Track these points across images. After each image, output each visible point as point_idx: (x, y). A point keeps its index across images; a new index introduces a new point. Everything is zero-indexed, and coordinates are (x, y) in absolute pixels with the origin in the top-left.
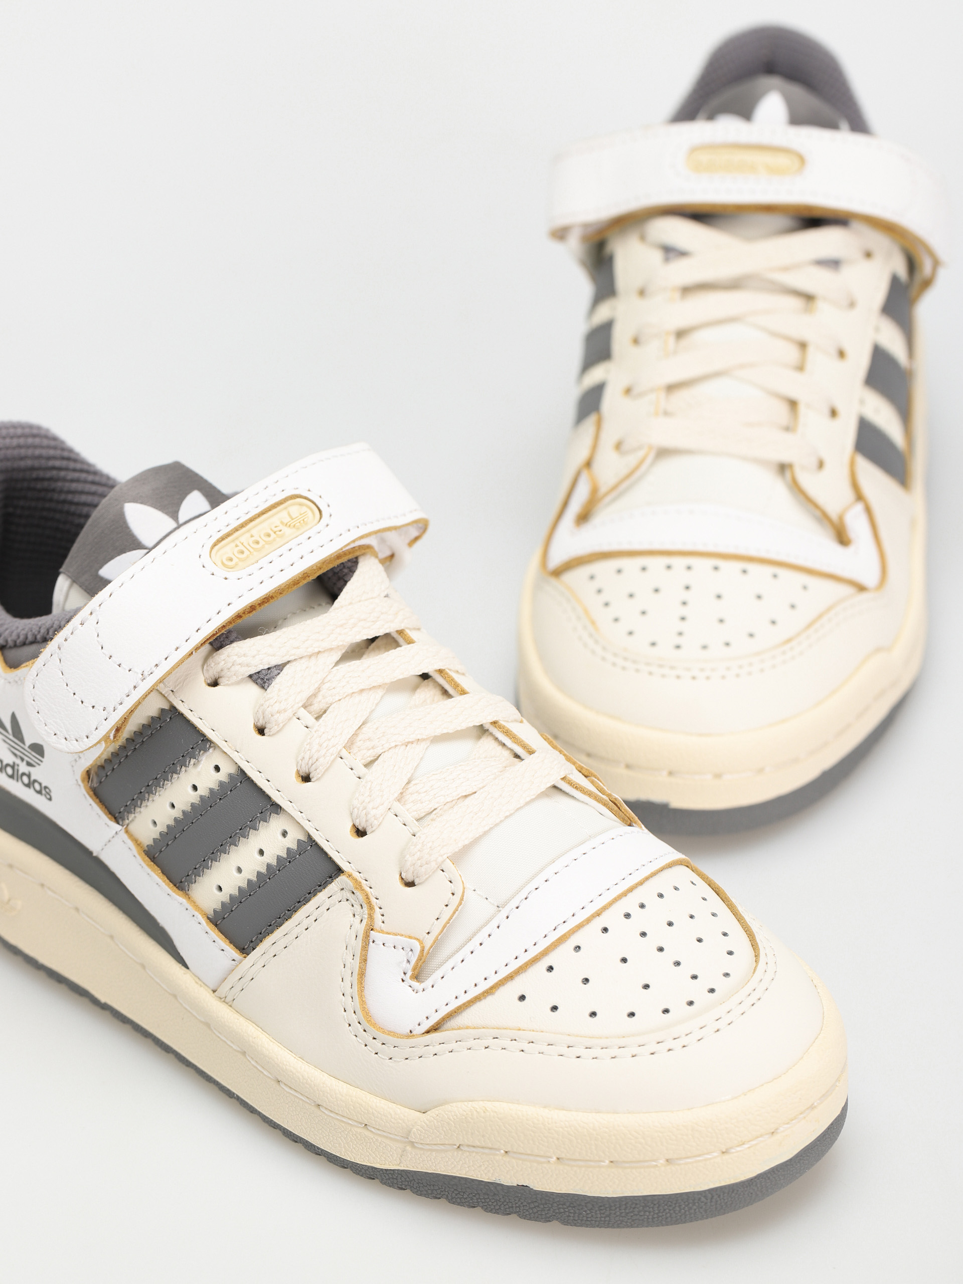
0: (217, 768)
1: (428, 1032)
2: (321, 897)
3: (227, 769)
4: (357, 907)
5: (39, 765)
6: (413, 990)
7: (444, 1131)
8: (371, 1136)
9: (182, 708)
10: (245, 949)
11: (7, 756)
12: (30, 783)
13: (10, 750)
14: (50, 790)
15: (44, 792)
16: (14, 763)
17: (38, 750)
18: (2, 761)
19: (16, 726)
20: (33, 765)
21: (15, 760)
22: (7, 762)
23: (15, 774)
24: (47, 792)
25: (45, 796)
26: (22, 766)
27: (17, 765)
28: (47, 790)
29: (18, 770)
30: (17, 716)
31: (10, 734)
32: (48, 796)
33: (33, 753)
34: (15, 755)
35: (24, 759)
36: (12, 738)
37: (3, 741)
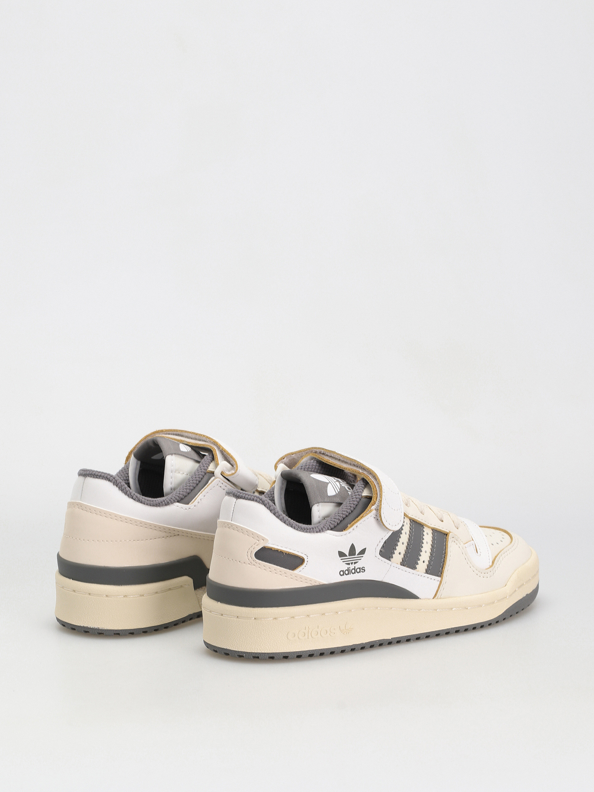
1: (492, 563)
2: (448, 544)
4: (457, 542)
5: (362, 557)
10: (440, 574)
11: (345, 567)
12: (355, 571)
13: (346, 564)
14: (364, 568)
15: (361, 570)
16: (348, 568)
17: (363, 552)
18: (343, 571)
19: (352, 549)
20: (357, 562)
21: (348, 566)
22: (345, 570)
23: (349, 572)
24: (362, 570)
25: (362, 571)
26: (352, 566)
27: (350, 568)
28: (363, 568)
29: (350, 570)
30: (354, 544)
31: (347, 556)
32: (363, 571)
33: (359, 556)
34: (349, 564)
35: (353, 563)
36: (348, 557)
37: (343, 562)
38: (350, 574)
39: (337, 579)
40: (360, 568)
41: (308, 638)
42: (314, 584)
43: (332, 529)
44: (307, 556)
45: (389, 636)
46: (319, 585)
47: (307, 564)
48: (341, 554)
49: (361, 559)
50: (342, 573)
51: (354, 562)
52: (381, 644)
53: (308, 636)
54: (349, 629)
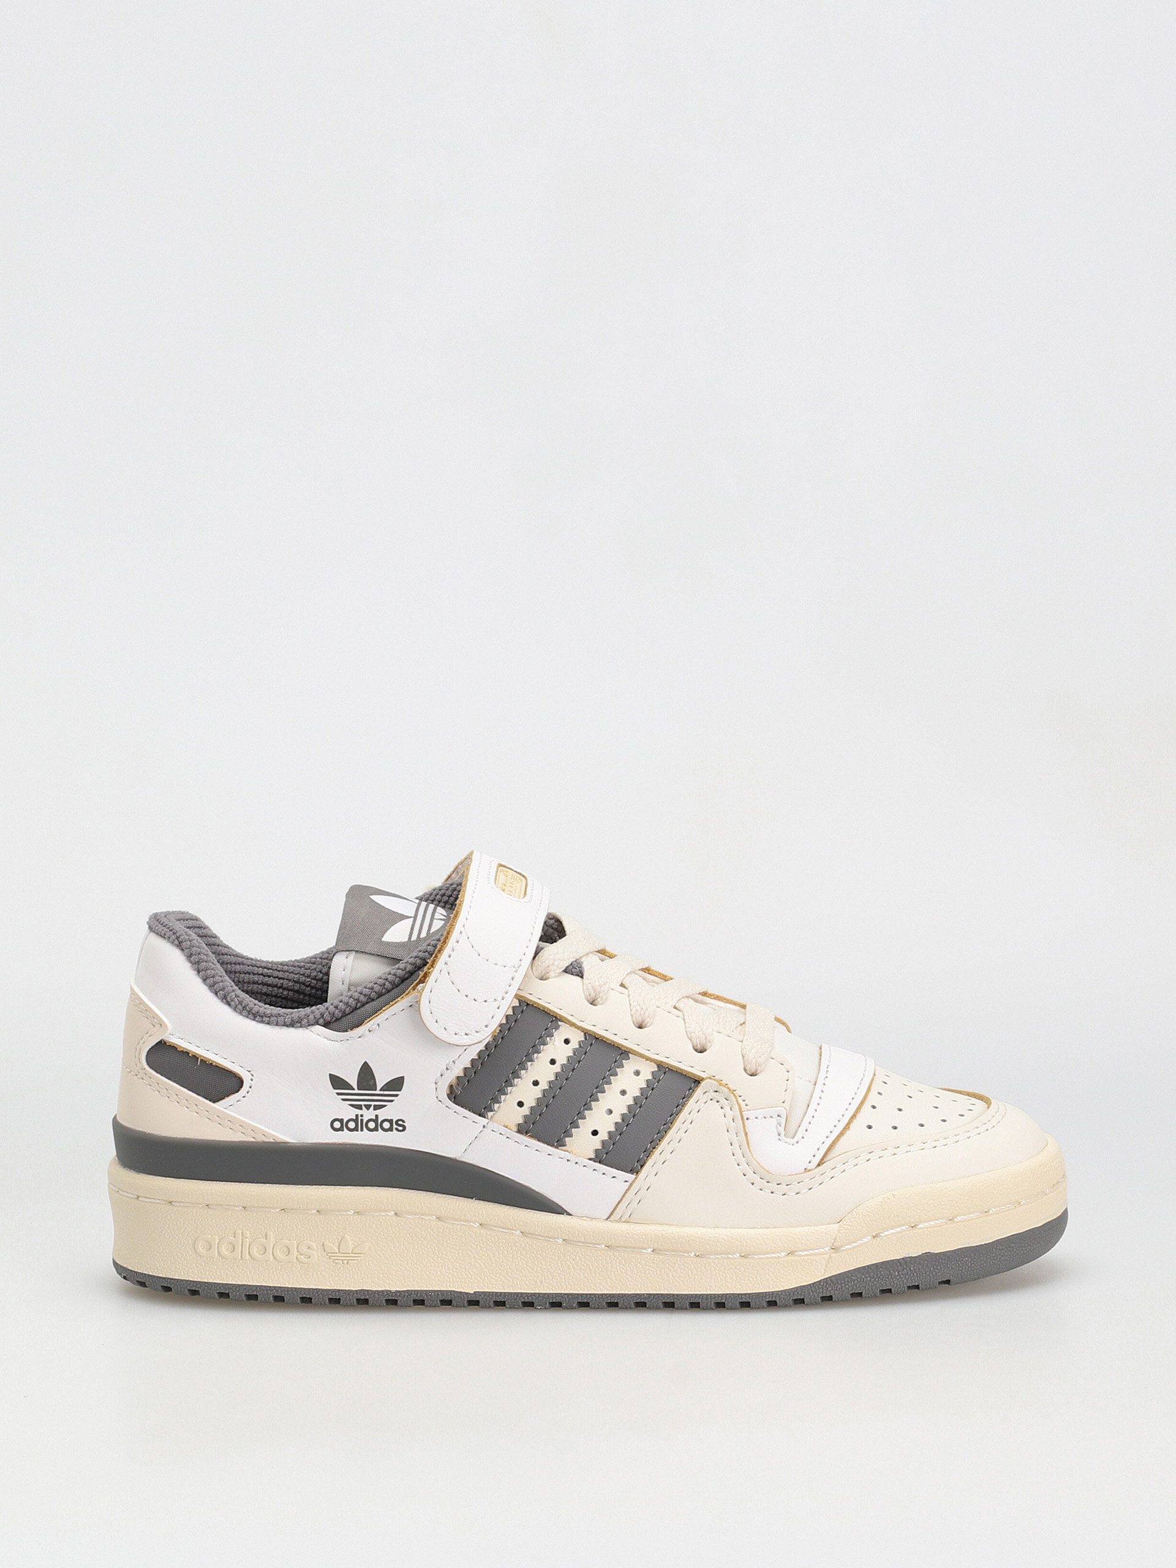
0: (567, 1041)
1: (819, 1165)
2: (691, 1104)
3: (577, 1038)
4: (723, 1101)
5: (397, 1096)
6: (793, 1145)
7: (866, 1224)
8: (798, 1258)
9: (533, 998)
10: (635, 1168)
11: (348, 1113)
12: (378, 1125)
13: (352, 1105)
14: (404, 1122)
15: (395, 1126)
16: (357, 1116)
17: (396, 1084)
18: (341, 1121)
19: (366, 1075)
20: (385, 1106)
21: (359, 1112)
22: (347, 1119)
23: (359, 1124)
24: (400, 1125)
25: (397, 1129)
26: (369, 1114)
27: (362, 1116)
28: (400, 1123)
29: (362, 1120)
30: (370, 1064)
31: (354, 1089)
32: (401, 1128)
33: (386, 1093)
34: (359, 1107)
35: (372, 1108)
36: (357, 1091)
37: (343, 1100)
38: (362, 1130)
39: (322, 1135)
40: (391, 1121)
41: (241, 1257)
42: (260, 1138)
43: (326, 1025)
44: (252, 1075)
45: (469, 1287)
46: (273, 1143)
47: (248, 1092)
48: (337, 1082)
49: (392, 1101)
50: (337, 1125)
51: (373, 1103)
52: (447, 1301)
53: (242, 1252)
54: (349, 1254)
